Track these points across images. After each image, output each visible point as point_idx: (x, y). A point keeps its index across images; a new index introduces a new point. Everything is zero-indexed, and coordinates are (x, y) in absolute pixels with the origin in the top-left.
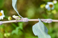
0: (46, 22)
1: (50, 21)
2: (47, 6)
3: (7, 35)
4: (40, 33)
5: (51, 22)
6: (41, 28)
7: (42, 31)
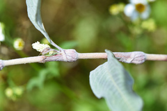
0: (129, 61)
1: (140, 59)
2: (129, 10)
3: (14, 94)
4: (111, 89)
5: (143, 61)
6: (115, 76)
7: (118, 84)
